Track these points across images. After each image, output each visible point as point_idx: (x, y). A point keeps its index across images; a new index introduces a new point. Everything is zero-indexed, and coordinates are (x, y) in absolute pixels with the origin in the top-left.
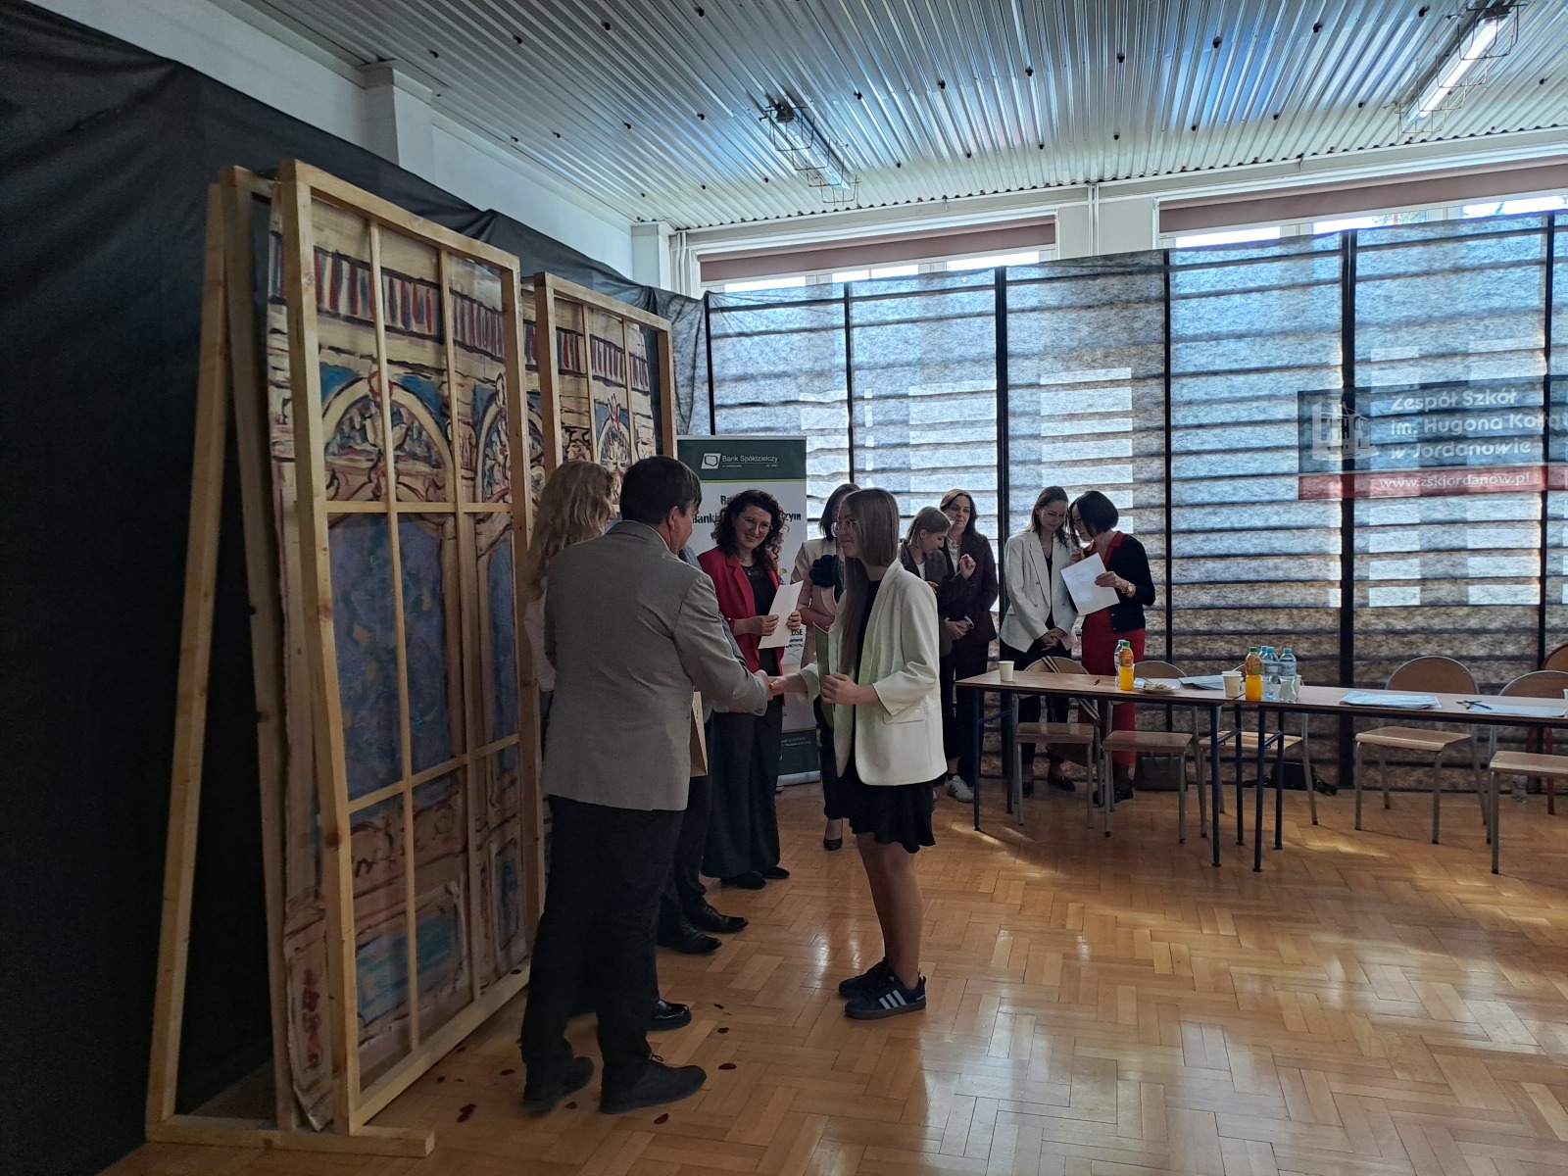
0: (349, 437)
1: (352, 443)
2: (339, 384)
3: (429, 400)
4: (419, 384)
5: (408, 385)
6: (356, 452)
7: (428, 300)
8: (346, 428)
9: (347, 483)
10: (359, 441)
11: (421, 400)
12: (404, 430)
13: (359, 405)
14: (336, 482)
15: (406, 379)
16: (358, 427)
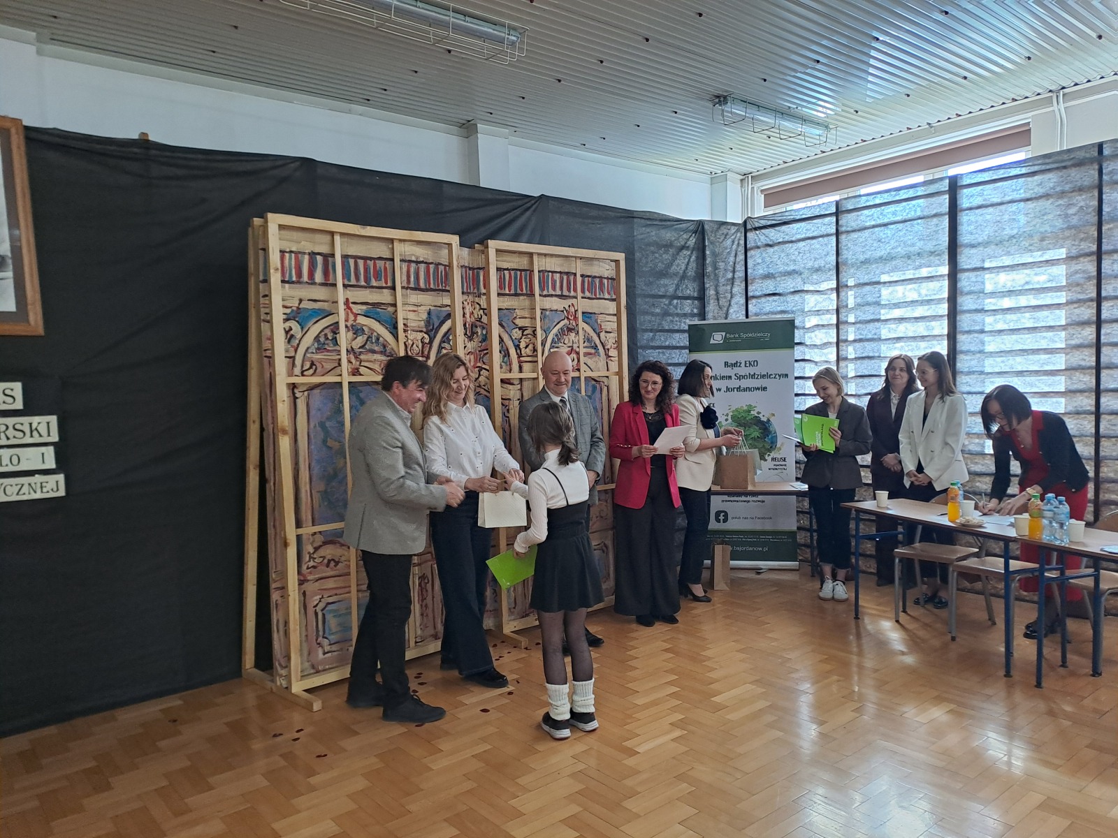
0: (324, 344)
1: (326, 347)
2: (316, 317)
3: (386, 321)
4: (378, 313)
5: (368, 315)
6: (328, 351)
7: (385, 269)
8: (322, 339)
9: (323, 367)
10: (332, 345)
11: (379, 322)
12: (365, 338)
13: (332, 327)
14: (314, 367)
15: (367, 311)
16: (330, 338)
